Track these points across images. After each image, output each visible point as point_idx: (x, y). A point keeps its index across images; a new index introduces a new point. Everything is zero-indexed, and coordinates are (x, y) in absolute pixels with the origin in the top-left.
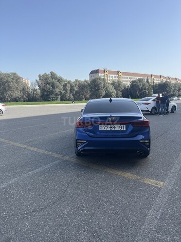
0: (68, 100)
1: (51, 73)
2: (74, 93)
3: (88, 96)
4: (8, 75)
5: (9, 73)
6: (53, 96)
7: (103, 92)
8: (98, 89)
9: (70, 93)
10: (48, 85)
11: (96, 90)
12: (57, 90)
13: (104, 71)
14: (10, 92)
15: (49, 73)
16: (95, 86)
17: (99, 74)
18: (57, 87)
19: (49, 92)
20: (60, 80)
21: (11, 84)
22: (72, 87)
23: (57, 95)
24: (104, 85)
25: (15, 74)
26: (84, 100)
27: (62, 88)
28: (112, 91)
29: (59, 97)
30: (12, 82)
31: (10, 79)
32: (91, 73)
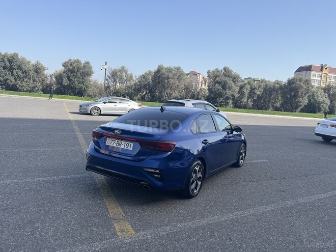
0: (245, 107)
1: (225, 69)
2: (255, 98)
3: (278, 105)
4: (170, 70)
5: (172, 67)
6: (222, 99)
7: (304, 101)
8: (296, 96)
9: (248, 98)
10: (217, 85)
11: (292, 96)
12: (229, 93)
13: (322, 68)
14: (168, 91)
15: (222, 69)
16: (292, 90)
17: (312, 73)
18: (230, 88)
19: (218, 94)
20: (235, 79)
21: (172, 81)
22: (252, 90)
23: (227, 98)
24: (308, 90)
25: (178, 69)
26: (270, 110)
27: (237, 89)
28: (321, 99)
29: (231, 102)
30: (174, 78)
31: (170, 75)
32: (297, 71)
